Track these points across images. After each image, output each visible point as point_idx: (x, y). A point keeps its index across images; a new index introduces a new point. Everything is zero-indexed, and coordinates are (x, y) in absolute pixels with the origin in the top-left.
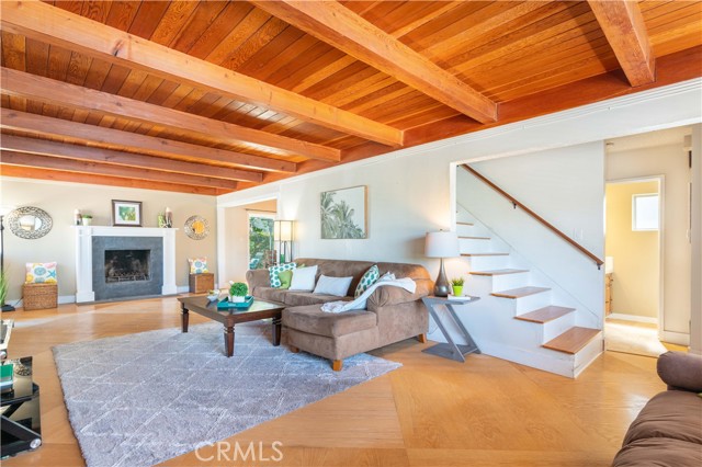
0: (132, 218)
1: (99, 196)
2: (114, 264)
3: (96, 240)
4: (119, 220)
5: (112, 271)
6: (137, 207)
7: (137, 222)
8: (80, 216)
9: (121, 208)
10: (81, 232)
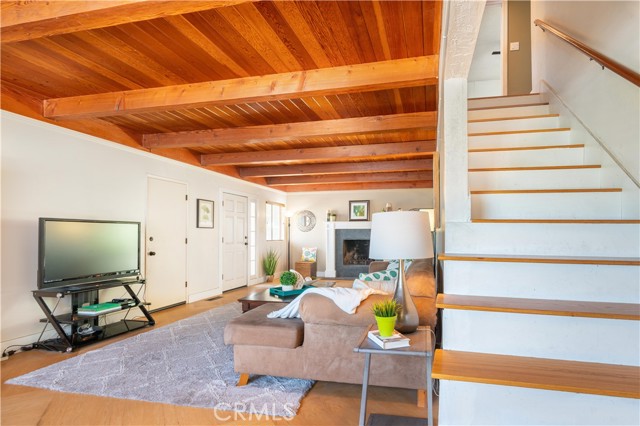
0: (362, 214)
1: (339, 199)
2: (357, 251)
3: (337, 232)
4: (353, 217)
5: (356, 256)
6: (365, 204)
7: (365, 217)
8: (329, 215)
9: (355, 207)
10: (328, 226)
